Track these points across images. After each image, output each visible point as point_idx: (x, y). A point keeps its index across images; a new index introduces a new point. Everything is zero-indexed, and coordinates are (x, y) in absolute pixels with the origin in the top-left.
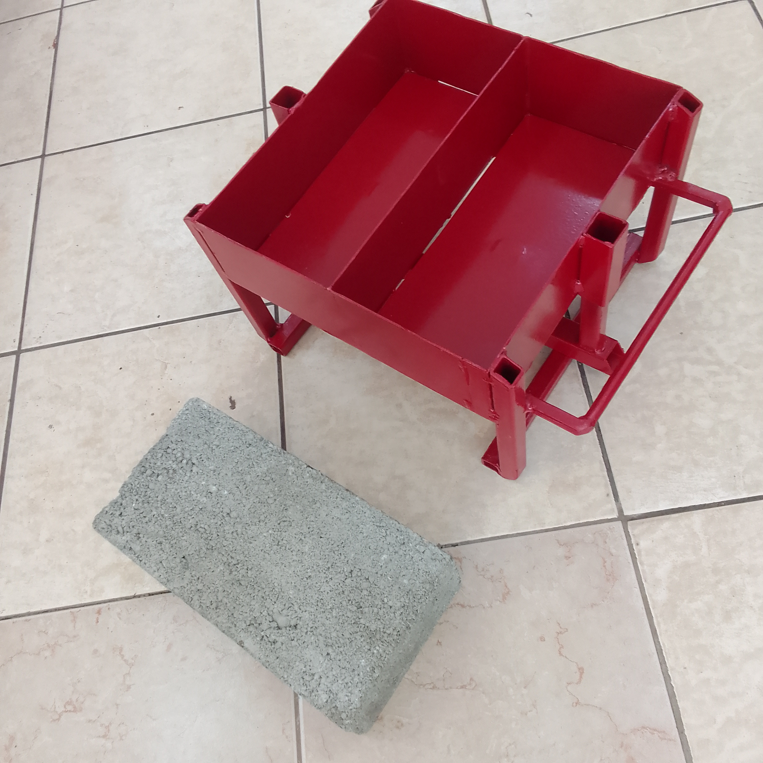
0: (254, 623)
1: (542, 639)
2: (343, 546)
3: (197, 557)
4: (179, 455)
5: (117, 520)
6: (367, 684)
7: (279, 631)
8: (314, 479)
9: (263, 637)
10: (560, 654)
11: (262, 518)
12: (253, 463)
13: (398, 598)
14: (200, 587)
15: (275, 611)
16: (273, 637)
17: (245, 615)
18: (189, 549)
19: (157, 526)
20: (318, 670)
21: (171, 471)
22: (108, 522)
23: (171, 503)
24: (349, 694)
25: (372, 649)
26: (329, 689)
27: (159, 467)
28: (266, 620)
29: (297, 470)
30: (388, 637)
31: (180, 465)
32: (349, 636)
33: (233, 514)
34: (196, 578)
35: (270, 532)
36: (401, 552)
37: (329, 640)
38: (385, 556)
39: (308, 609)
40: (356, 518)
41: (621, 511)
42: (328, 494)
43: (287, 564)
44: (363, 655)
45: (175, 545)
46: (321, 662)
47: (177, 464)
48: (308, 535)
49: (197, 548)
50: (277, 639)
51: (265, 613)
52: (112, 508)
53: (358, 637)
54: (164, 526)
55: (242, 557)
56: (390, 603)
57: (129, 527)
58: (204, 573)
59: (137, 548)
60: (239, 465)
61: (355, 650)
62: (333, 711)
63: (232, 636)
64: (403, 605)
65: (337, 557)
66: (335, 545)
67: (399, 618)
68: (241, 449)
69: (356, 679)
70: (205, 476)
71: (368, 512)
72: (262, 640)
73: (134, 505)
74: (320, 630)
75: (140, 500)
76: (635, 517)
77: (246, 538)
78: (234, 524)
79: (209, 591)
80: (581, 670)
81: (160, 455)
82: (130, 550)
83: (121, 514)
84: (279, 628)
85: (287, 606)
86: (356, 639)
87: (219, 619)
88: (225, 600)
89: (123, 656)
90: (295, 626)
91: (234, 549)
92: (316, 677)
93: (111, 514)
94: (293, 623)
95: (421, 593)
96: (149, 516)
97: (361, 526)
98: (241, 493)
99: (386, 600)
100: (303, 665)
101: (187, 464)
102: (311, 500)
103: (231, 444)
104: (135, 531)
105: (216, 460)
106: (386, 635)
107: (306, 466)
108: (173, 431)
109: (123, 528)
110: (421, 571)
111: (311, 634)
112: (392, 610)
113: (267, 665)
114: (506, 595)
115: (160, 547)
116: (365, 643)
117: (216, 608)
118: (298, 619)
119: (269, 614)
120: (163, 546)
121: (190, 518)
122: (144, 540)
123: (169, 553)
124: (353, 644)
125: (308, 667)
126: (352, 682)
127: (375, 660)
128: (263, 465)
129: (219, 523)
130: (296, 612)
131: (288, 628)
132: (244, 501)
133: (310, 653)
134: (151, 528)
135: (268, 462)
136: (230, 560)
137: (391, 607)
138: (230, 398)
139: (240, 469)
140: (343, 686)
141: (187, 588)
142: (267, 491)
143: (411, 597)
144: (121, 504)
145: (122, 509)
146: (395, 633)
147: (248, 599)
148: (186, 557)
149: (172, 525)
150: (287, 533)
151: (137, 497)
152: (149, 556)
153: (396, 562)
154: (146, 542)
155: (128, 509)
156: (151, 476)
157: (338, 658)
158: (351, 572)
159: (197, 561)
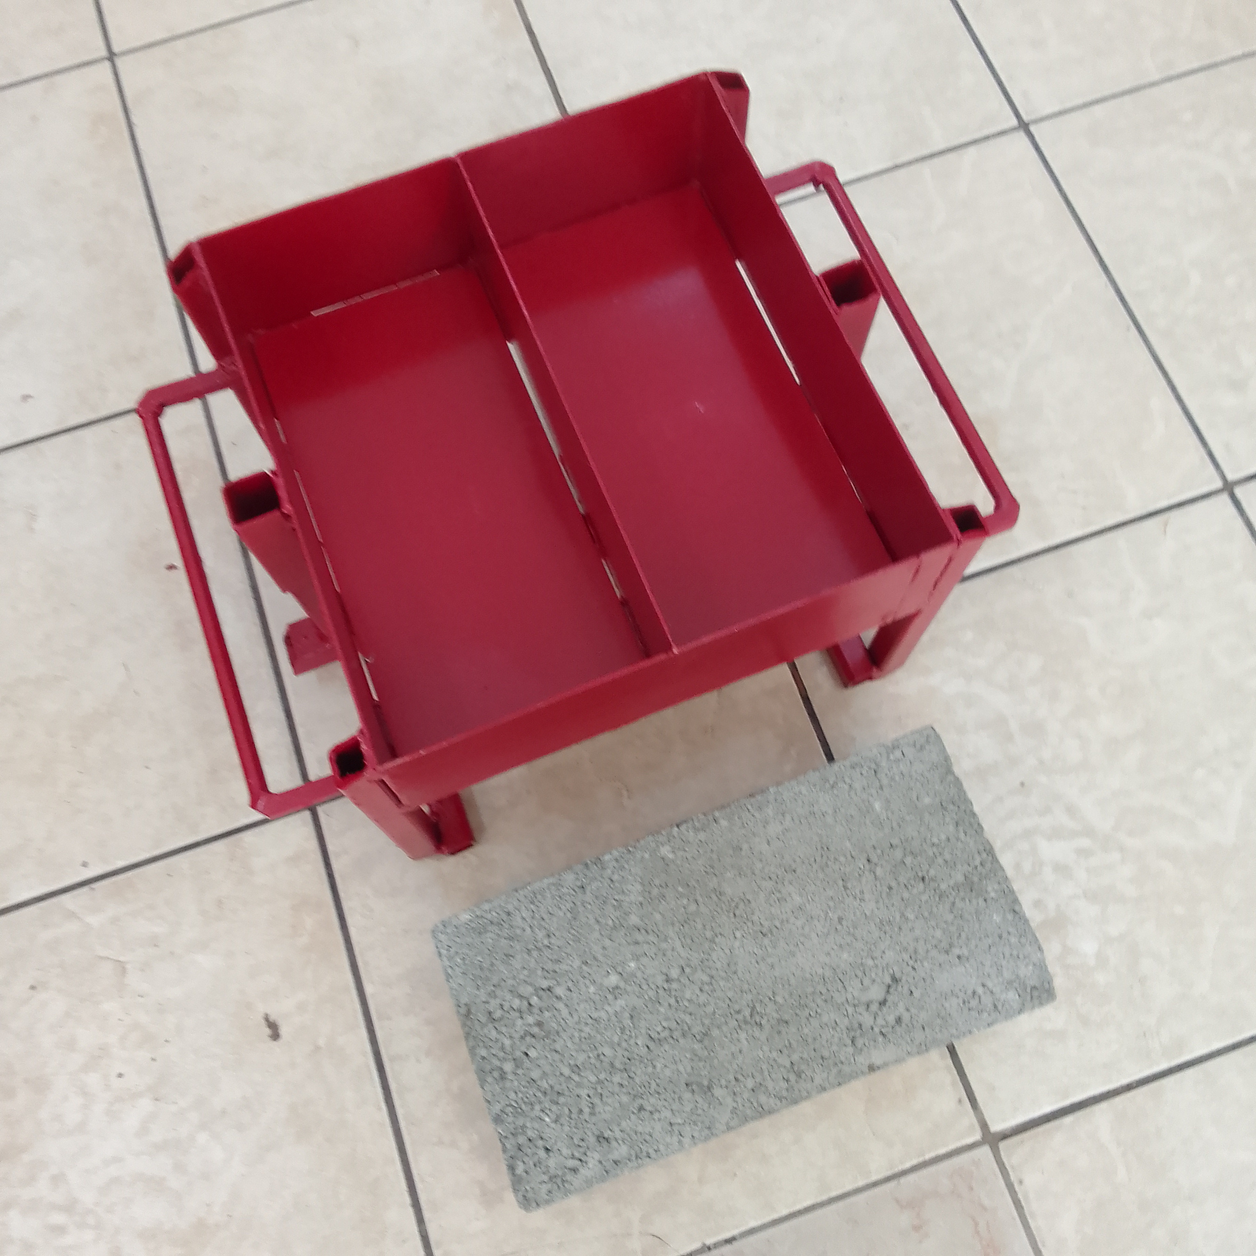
0: (855, 1035)
3: (701, 1065)
4: (516, 1003)
5: (553, 1162)
7: (887, 1005)
8: (703, 829)
9: (881, 1032)
12: (615, 899)
13: (942, 823)
14: (750, 1083)
15: (856, 994)
16: (891, 1019)
17: (835, 1039)
18: (682, 1070)
20: (973, 983)
21: (535, 1030)
22: (545, 1178)
23: (589, 1058)
25: (987, 896)
26: (1005, 983)
27: (512, 1045)
28: (860, 1014)
29: (672, 844)
30: (984, 868)
31: (536, 1011)
32: (952, 916)
33: (674, 973)
34: (733, 1082)
36: (885, 782)
37: (942, 945)
39: (883, 948)
40: (799, 809)
42: (739, 824)
44: (988, 912)
45: (661, 1090)
46: (964, 972)
47: (531, 1013)
48: (780, 887)
49: (688, 1056)
50: (897, 1014)
51: (850, 1010)
53: (962, 904)
54: (617, 1089)
57: (579, 1146)
58: (735, 1066)
59: (621, 1151)
61: (975, 918)
63: (854, 1076)
64: (955, 824)
65: (836, 867)
66: (818, 859)
68: (578, 904)
70: (581, 981)
72: (884, 1036)
73: (547, 1120)
74: (921, 947)
75: (547, 1105)
77: (723, 975)
78: (689, 979)
79: (766, 1073)
82: (616, 1165)
83: (546, 1148)
84: (883, 1003)
85: (860, 974)
87: (818, 1080)
88: (795, 1057)
90: (894, 978)
91: (727, 1001)
92: (980, 990)
94: (888, 980)
96: (584, 1104)
98: (649, 943)
100: (955, 999)
101: (540, 998)
103: (561, 914)
104: (592, 1140)
108: (467, 990)
109: (573, 1157)
111: (919, 963)
115: (647, 1114)
117: (798, 1076)
118: (887, 970)
119: (855, 1006)
122: (618, 1134)
123: (666, 1104)
124: (966, 916)
125: (961, 995)
126: (1013, 947)
128: (630, 887)
130: (876, 966)
131: (892, 991)
132: (664, 945)
133: (943, 981)
134: (605, 1111)
135: (630, 878)
137: (948, 840)
139: (610, 922)
141: (740, 1104)
142: (673, 903)
144: (530, 1140)
145: (540, 1143)
148: (689, 1081)
149: (625, 1075)
150: (757, 912)
151: (537, 1108)
152: (648, 1138)
153: (894, 796)
154: (622, 1131)
155: (548, 1133)
156: (517, 1066)
157: (972, 946)
158: (869, 861)
159: (708, 1067)
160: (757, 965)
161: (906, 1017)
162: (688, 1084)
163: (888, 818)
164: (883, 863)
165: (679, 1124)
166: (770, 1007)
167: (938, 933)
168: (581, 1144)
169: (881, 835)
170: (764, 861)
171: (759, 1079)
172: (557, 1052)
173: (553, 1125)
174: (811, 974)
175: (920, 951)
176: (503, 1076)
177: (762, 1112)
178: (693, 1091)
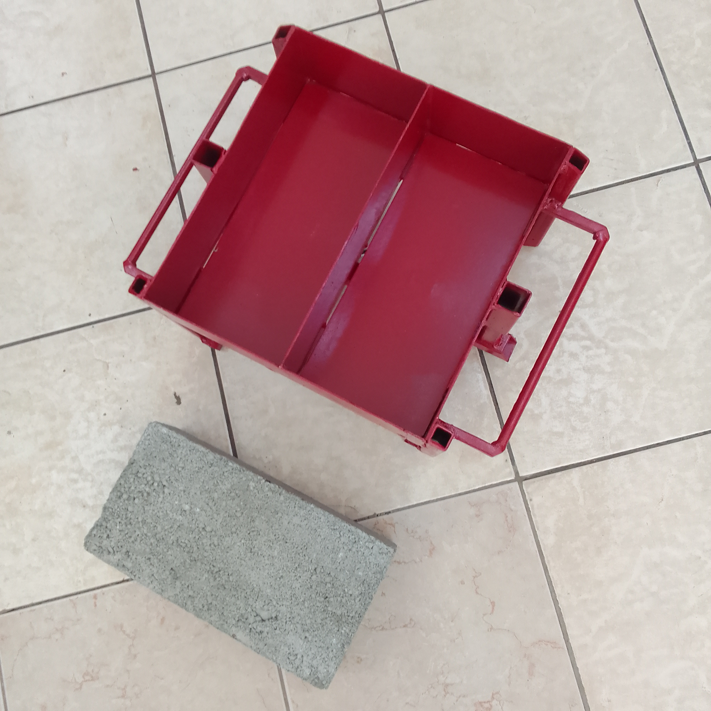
0: (242, 619)
1: (462, 583)
2: (305, 548)
3: (183, 568)
4: (149, 478)
5: (105, 542)
6: (340, 657)
7: (264, 623)
8: (273, 492)
9: (251, 629)
10: (477, 593)
11: (234, 530)
12: (217, 482)
13: (356, 587)
14: (191, 593)
15: (257, 607)
16: (259, 629)
17: (233, 613)
18: (175, 562)
19: (143, 545)
20: (300, 651)
21: (145, 494)
22: (98, 544)
23: (151, 523)
25: (340, 630)
26: (310, 664)
27: (133, 491)
28: (251, 615)
29: (257, 485)
30: (351, 619)
31: (152, 488)
32: (320, 622)
33: (208, 529)
34: (186, 586)
35: (243, 541)
36: (354, 550)
37: (305, 627)
38: (341, 554)
39: (284, 603)
40: (313, 524)
41: (517, 473)
42: (287, 505)
43: (261, 568)
44: (334, 635)
45: (162, 561)
46: (301, 644)
47: (150, 488)
48: (275, 542)
49: (182, 561)
50: (263, 630)
51: (249, 610)
53: (328, 622)
54: (149, 544)
55: (222, 565)
56: (350, 592)
57: (118, 547)
58: (192, 582)
59: (129, 565)
60: (205, 484)
61: (327, 632)
62: (316, 680)
63: (225, 631)
64: (360, 593)
65: (302, 558)
66: (299, 548)
69: (331, 655)
70: (177, 496)
71: (323, 518)
72: (250, 631)
73: (118, 527)
74: (297, 619)
75: (123, 522)
76: (528, 477)
77: (223, 548)
78: (210, 536)
79: (199, 596)
80: (493, 604)
81: (132, 480)
83: (108, 535)
84: (263, 620)
85: (267, 602)
86: (326, 623)
87: (212, 619)
88: (214, 602)
89: (124, 632)
90: (276, 617)
91: (214, 558)
92: (299, 656)
93: (100, 537)
94: (274, 616)
95: (374, 581)
96: (134, 536)
97: (319, 530)
98: (211, 509)
99: (346, 590)
100: (287, 649)
101: (158, 486)
102: (273, 511)
104: (124, 550)
105: (184, 481)
106: (350, 618)
109: (113, 548)
110: (372, 564)
111: (290, 623)
112: (353, 598)
113: (258, 651)
114: (432, 551)
115: (149, 563)
116: (334, 626)
117: (208, 610)
118: (277, 612)
119: (252, 610)
120: (152, 562)
121: (170, 535)
122: (134, 557)
123: (158, 567)
124: (325, 627)
125: (291, 650)
126: (328, 657)
127: (343, 638)
128: (226, 483)
129: (197, 537)
130: (275, 606)
131: (270, 620)
133: (291, 639)
134: (138, 546)
135: (230, 480)
136: (212, 569)
137: (351, 595)
138: (175, 394)
139: (207, 487)
140: (321, 661)
141: (180, 595)
142: (234, 505)
143: (366, 586)
144: (106, 527)
145: (108, 532)
146: (357, 616)
147: (233, 600)
148: (173, 569)
149: (156, 543)
150: (257, 541)
151: (119, 520)
153: (351, 558)
154: (136, 559)
155: (114, 531)
156: (128, 500)
157: (314, 640)
158: (315, 570)
159: (184, 571)
160: (237, 558)
161: (265, 634)
162: (172, 569)
163: (339, 563)
164: (319, 576)
165: (155, 578)
166: (225, 577)
167: (308, 621)
168: (120, 547)
169: (330, 566)
170: (280, 527)
171: (195, 595)
172: (144, 509)
173: (118, 531)
174: (251, 583)
175: (295, 620)
176: (120, 497)
177: (184, 606)
178: (170, 574)
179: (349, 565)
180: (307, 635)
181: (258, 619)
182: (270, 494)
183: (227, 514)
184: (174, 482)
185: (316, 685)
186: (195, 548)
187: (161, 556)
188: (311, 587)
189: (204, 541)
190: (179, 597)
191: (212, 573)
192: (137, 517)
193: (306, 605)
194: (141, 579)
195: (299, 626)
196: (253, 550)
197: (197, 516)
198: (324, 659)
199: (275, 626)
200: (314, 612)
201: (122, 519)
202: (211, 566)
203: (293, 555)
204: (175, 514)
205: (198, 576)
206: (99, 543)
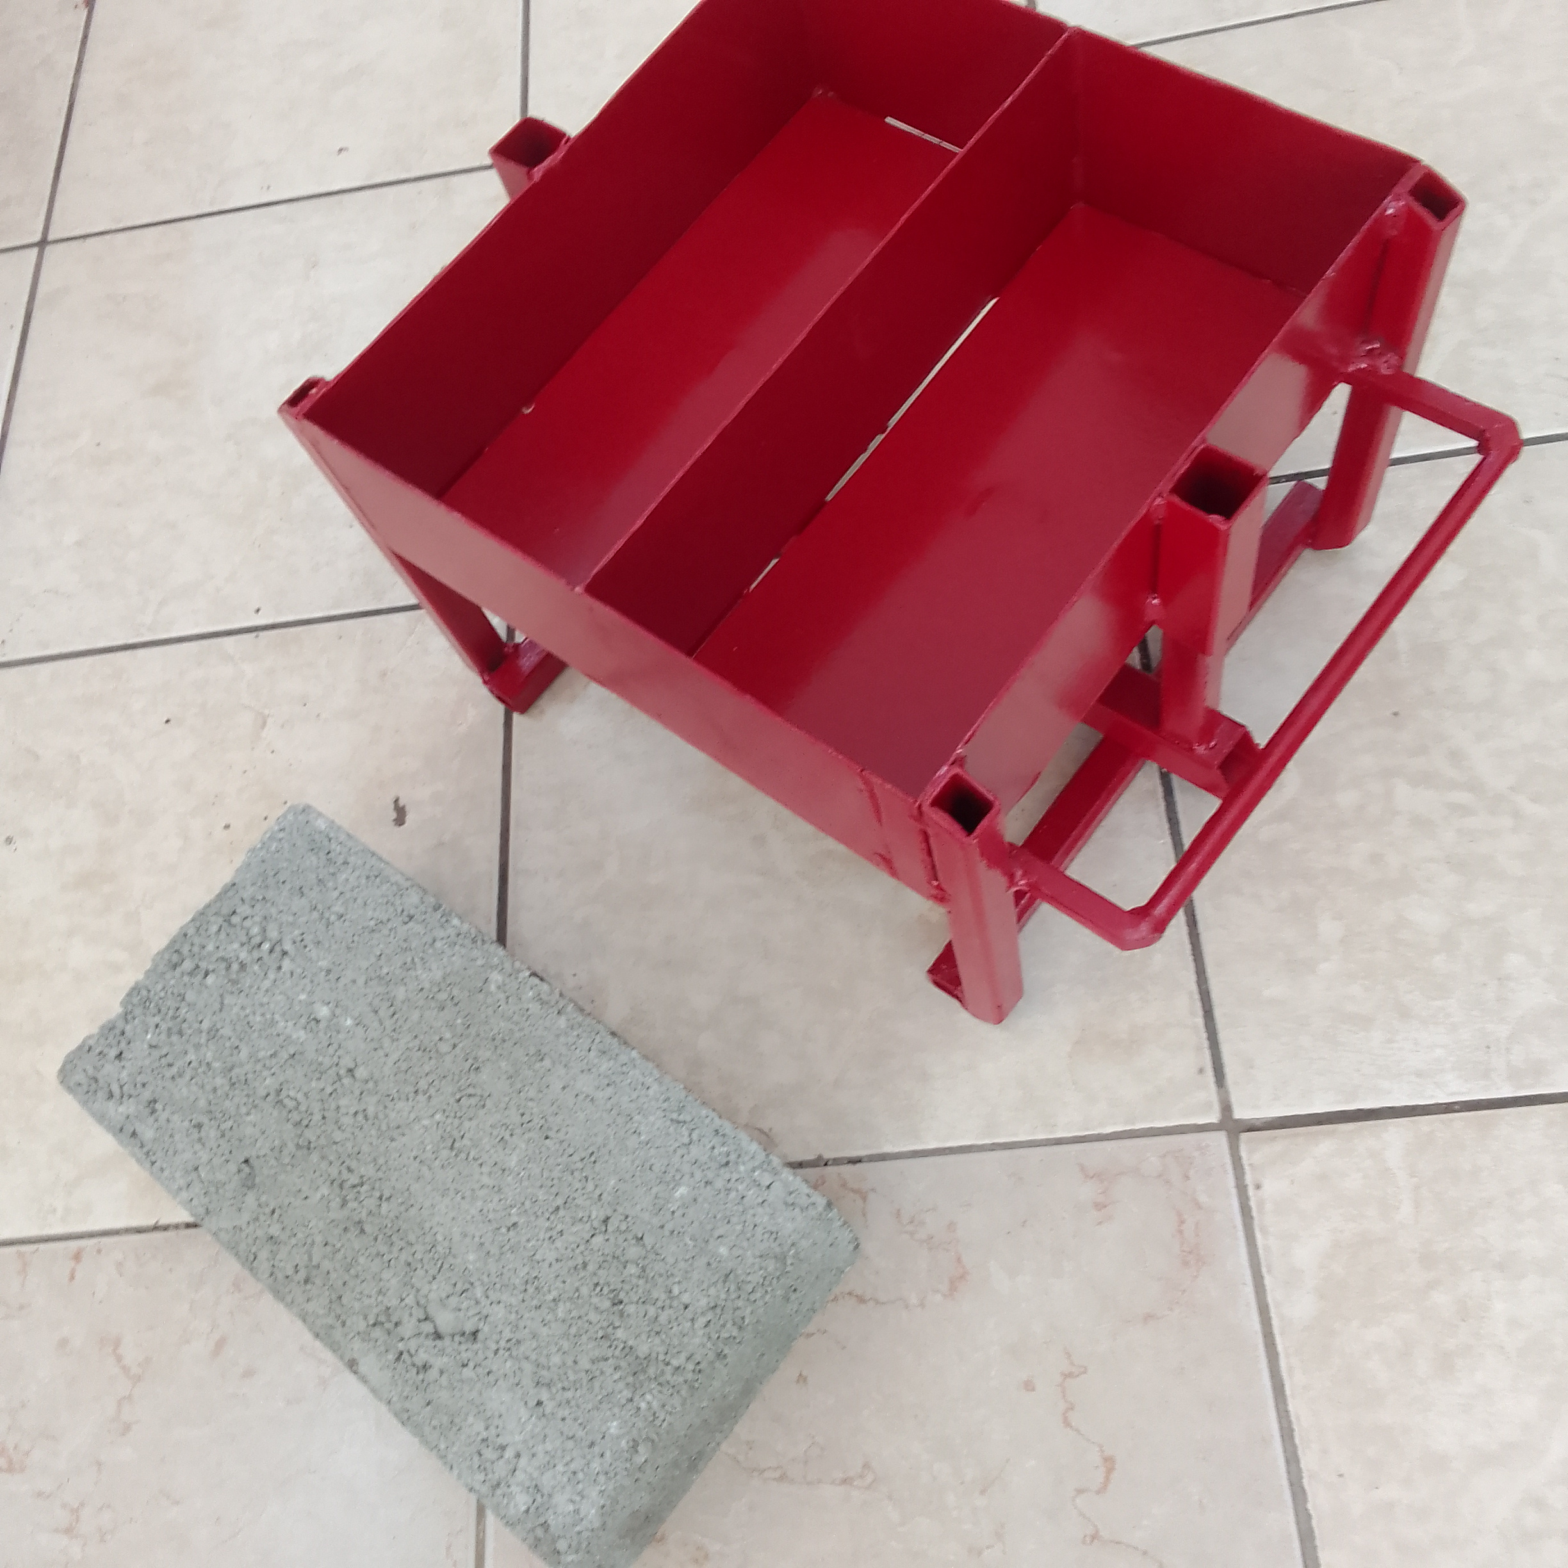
0: (385, 1322)
1: (1029, 1386)
2: (593, 1159)
3: (273, 1162)
4: (255, 930)
5: (110, 1068)
6: (618, 1477)
7: (439, 1343)
8: (543, 1003)
9: (401, 1353)
10: (1067, 1423)
11: (423, 1084)
12: (413, 959)
13: (705, 1286)
14: (275, 1230)
15: (432, 1296)
16: (422, 1357)
17: (367, 1301)
18: (258, 1145)
19: (194, 1088)
20: (514, 1439)
21: (235, 967)
22: (91, 1071)
23: (230, 1038)
24: (578, 1498)
25: (636, 1398)
26: (534, 1483)
27: (210, 954)
28: (411, 1315)
29: (507, 981)
30: (673, 1375)
31: (256, 954)
32: (588, 1366)
33: (361, 1073)
34: (268, 1210)
35: (438, 1117)
36: (719, 1184)
37: (544, 1373)
38: (682, 1191)
39: (504, 1298)
40: (626, 1099)
41: (1226, 1108)
42: (571, 1040)
43: (468, 1194)
45: (228, 1134)
46: (523, 1420)
47: (250, 952)
48: (518, 1131)
49: (276, 1142)
50: (432, 1361)
51: (410, 1300)
52: (102, 1041)
53: (609, 1371)
54: (208, 1088)
55: (368, 1171)
56: (686, 1298)
57: (135, 1085)
58: (287, 1201)
59: (148, 1133)
60: (382, 961)
61: (600, 1397)
62: (540, 1532)
63: (334, 1347)
64: (712, 1304)
65: (578, 1185)
66: (576, 1158)
67: (701, 1333)
68: (389, 926)
69: (596, 1465)
70: (307, 981)
71: (655, 1087)
72: (398, 1359)
73: (149, 1036)
74: (527, 1347)
75: (164, 1026)
76: (1258, 1123)
77: (384, 1128)
78: (361, 1094)
79: (294, 1241)
80: (1109, 1463)
81: (215, 928)
82: (131, 1136)
83: (121, 1053)
84: (438, 1336)
85: (459, 1287)
86: (602, 1373)
87: (310, 1307)
88: (326, 1265)
89: (119, 1359)
90: (475, 1334)
91: (356, 1150)
92: (509, 1453)
93: (100, 1053)
94: (469, 1327)
95: (756, 1278)
96: (179, 1064)
97: (637, 1118)
98: (381, 1024)
99: (676, 1291)
100: (483, 1425)
101: (271, 951)
102: (532, 1051)
103: (370, 914)
104: (147, 1095)
105: (334, 947)
106: (669, 1369)
107: (527, 973)
108: (248, 876)
109: (121, 1087)
110: (759, 1230)
111: (507, 1354)
112: (689, 1314)
113: (405, 1418)
114: (957, 1282)
115: (196, 1136)
116: (621, 1385)
117: (306, 1281)
118: (480, 1319)
119: (418, 1304)
120: (203, 1134)
121: (266, 1073)
122: (163, 1116)
123: (215, 1149)
124: (597, 1384)
125: (493, 1431)
126: (586, 1470)
127: (640, 1424)
128: (434, 967)
129: (329, 1090)
130: (477, 1303)
131: (457, 1338)
132: (386, 1042)
133: (499, 1399)
134: (183, 1090)
135: (445, 960)
136: (345, 1175)
137: (686, 1307)
138: (396, 801)
139: (385, 971)
140: (565, 1479)
141: (247, 1231)
142: (440, 1024)
143: (733, 1288)
144: (123, 1033)
145: (123, 1045)
146: (690, 1366)
147: (375, 1266)
148: (251, 1161)
149: (227, 1088)
150: (474, 1123)
151: (157, 1019)
152: (171, 1152)
153: (706, 1205)
154: (168, 1121)
155: (137, 1045)
156: (191, 974)
157: (560, 1414)
158: (606, 1220)
159: (273, 1171)
160: (412, 1158)
161: (433, 1374)
162: (246, 1161)
163: (673, 1212)
164: (612, 1240)
165: (199, 1176)
166: (371, 1203)
167: (556, 1359)
168: (139, 1086)
169: (646, 1216)
170: (541, 1095)
171: (284, 1237)
172: (222, 1004)
173: (146, 1046)
174: (431, 1228)
175: (522, 1348)
176: (174, 967)
177: (250, 1262)
178: (239, 1172)
179: (696, 1224)
180: (544, 1395)
181: (428, 1327)
182: (535, 1008)
183: (417, 1042)
184: (311, 946)
185: (536, 1545)
186: (317, 1117)
187: (230, 1123)
188: (585, 1265)
189: (343, 1102)
190: (244, 1235)
191: (341, 1186)
192: (200, 1019)
193: (560, 1313)
194: (166, 1173)
195: (528, 1367)
196: (457, 1145)
197: (341, 1036)
198: (575, 1473)
199: (465, 1356)
200: (578, 1335)
201: (163, 1019)
202: (343, 1168)
203: (556, 1174)
204: (290, 1024)
205: (305, 1188)
206: (95, 1068)
